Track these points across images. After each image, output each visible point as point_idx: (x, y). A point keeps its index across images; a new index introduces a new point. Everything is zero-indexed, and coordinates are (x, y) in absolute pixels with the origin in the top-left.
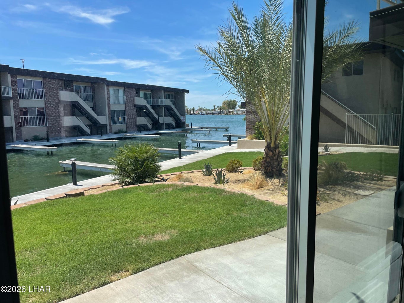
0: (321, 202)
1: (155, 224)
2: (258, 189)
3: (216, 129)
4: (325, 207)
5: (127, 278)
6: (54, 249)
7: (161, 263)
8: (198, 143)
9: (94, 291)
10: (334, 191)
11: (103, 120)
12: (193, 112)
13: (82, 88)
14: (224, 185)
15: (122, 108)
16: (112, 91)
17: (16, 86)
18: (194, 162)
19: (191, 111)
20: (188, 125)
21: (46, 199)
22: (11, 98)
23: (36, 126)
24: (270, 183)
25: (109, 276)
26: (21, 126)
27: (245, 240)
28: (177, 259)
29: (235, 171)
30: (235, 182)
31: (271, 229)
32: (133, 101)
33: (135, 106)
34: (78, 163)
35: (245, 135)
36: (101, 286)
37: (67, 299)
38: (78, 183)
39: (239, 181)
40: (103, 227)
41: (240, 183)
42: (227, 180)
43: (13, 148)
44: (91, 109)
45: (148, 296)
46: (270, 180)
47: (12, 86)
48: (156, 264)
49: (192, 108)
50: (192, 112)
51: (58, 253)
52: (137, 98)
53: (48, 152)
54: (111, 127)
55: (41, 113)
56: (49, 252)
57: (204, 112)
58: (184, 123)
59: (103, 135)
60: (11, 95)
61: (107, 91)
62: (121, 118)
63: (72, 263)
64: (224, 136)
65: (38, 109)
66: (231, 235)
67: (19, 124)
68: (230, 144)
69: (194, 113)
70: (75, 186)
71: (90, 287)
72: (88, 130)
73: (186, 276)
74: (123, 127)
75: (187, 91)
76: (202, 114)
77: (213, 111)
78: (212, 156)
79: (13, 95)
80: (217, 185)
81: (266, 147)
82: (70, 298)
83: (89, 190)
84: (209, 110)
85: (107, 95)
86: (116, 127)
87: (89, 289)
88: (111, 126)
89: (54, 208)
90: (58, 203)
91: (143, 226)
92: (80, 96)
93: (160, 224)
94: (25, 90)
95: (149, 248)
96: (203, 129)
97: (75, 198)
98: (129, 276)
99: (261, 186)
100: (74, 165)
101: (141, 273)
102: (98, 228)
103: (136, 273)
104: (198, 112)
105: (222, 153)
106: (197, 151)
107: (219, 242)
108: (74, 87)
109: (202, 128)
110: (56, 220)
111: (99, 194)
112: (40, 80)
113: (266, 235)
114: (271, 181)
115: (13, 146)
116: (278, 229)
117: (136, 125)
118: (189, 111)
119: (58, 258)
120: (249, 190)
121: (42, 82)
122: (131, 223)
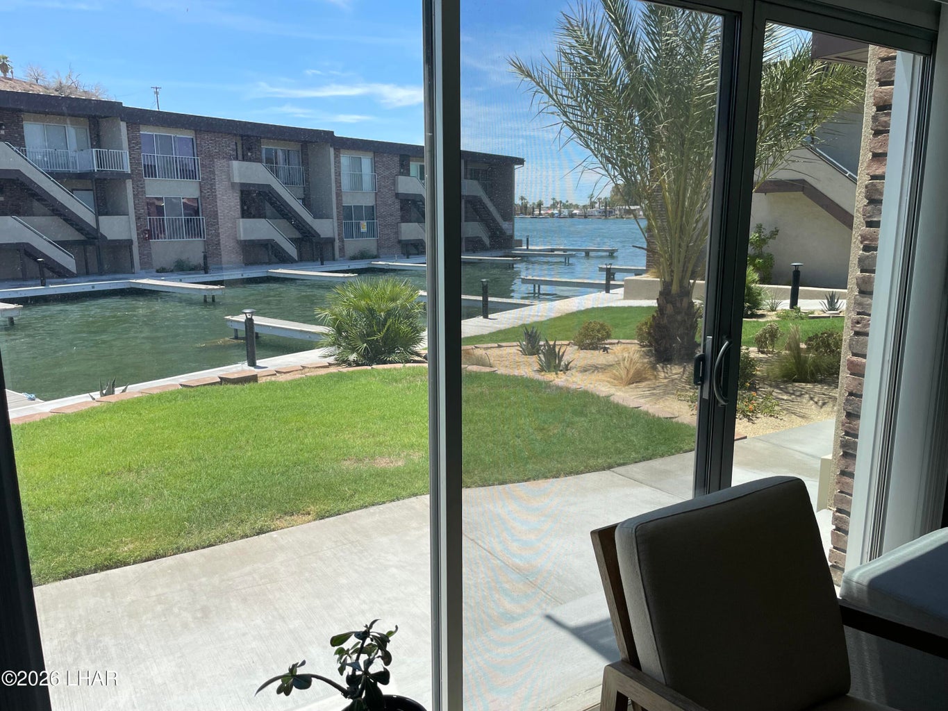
0: (759, 415)
1: (381, 439)
2: (630, 384)
3: (587, 253)
4: (765, 425)
5: (305, 526)
6: (179, 470)
7: (373, 505)
8: (537, 286)
9: (240, 543)
10: (801, 395)
11: (325, 228)
12: (540, 211)
13: (280, 154)
14: (557, 374)
15: (369, 201)
16: (345, 160)
17: (137, 149)
18: (514, 327)
19: (533, 209)
20: (520, 243)
21: (181, 385)
22: (128, 176)
23: (182, 240)
24: (662, 375)
25: (272, 520)
26: (150, 237)
27: (558, 477)
28: (406, 501)
29: (593, 347)
30: (585, 370)
31: (622, 462)
32: (394, 183)
33: (397, 195)
34: (258, 320)
35: (645, 268)
36: (254, 535)
37: (192, 550)
38: (259, 363)
39: (596, 368)
40: (278, 439)
41: (596, 371)
42: (567, 366)
43: (133, 286)
44: (300, 202)
45: (335, 554)
46: (663, 368)
47: (129, 148)
48: (363, 507)
49: (536, 202)
50: (537, 212)
51: (187, 478)
52: (401, 179)
53: (205, 296)
54: (343, 245)
55: (193, 210)
56: (170, 475)
57: (566, 212)
58: (512, 236)
59: (324, 263)
60: (128, 170)
61: (335, 162)
62: (365, 224)
63: (210, 495)
64: (601, 269)
65: (184, 200)
66: (530, 467)
67: (146, 234)
68: (607, 288)
69: (540, 214)
70: (252, 368)
71: (234, 534)
72: (292, 250)
73: (414, 529)
74: (370, 244)
75: (521, 161)
76: (560, 216)
77: (589, 209)
78: (560, 315)
79: (132, 171)
80: (543, 373)
81: (661, 293)
82: (196, 550)
83: (275, 374)
84: (577, 207)
85: (335, 170)
86: (352, 246)
87: (232, 537)
88: (343, 241)
89: (193, 403)
90: (203, 393)
91: (359, 442)
92: (275, 171)
93: (392, 439)
94: (156, 157)
95: (358, 479)
96: (556, 253)
97: (239, 387)
98: (310, 522)
99: (636, 378)
100: (249, 322)
101: (331, 519)
102: (269, 440)
103: (322, 518)
104: (550, 212)
105: (583, 309)
106: (527, 302)
107: (501, 477)
108: (264, 151)
109: (553, 250)
110: (193, 423)
111: (286, 381)
112: (188, 135)
113: (607, 472)
114: (665, 370)
115: (134, 281)
116: (636, 462)
117: (400, 242)
118: (530, 210)
119: (186, 485)
120: (609, 386)
121: (194, 140)
122: (336, 436)
